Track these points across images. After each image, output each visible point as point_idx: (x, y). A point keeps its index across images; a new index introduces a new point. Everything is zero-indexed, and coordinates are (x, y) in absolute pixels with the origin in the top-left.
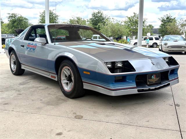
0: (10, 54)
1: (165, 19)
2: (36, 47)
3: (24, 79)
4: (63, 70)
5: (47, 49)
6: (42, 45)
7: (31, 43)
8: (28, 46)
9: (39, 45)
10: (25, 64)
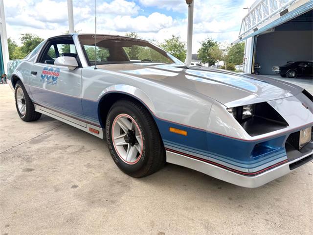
0: (14, 86)
1: (206, 43)
2: (58, 75)
3: (40, 129)
4: (115, 121)
5: (79, 78)
6: (70, 71)
7: (49, 68)
8: (43, 72)
9: (64, 71)
10: (41, 104)
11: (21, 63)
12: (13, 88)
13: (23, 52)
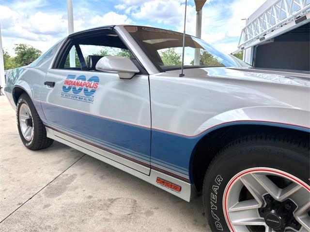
2: (96, 86)
4: (237, 178)
6: (123, 79)
8: (67, 83)
10: (52, 127)
11: (25, 71)
12: (15, 105)
13: (17, 62)
